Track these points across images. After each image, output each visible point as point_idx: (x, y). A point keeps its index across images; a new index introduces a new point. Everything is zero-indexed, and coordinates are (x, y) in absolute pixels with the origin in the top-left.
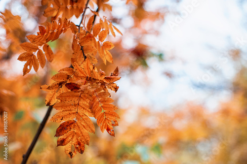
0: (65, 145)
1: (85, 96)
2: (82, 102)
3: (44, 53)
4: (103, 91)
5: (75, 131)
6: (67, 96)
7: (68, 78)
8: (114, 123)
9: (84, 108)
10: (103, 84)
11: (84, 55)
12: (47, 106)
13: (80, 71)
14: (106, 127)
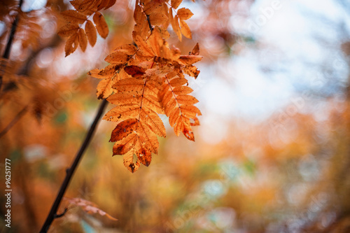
0: (124, 154)
1: (151, 84)
2: (148, 93)
3: (95, 25)
4: (177, 77)
5: (138, 134)
6: (127, 85)
7: (128, 60)
8: (194, 122)
9: (150, 102)
10: (177, 66)
11: (150, 27)
12: (99, 98)
13: (144, 48)
14: (183, 128)
